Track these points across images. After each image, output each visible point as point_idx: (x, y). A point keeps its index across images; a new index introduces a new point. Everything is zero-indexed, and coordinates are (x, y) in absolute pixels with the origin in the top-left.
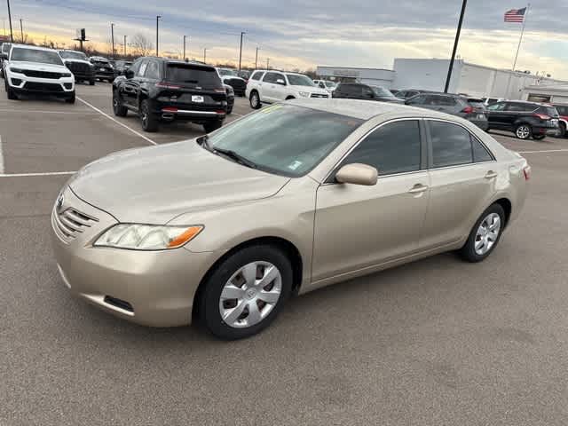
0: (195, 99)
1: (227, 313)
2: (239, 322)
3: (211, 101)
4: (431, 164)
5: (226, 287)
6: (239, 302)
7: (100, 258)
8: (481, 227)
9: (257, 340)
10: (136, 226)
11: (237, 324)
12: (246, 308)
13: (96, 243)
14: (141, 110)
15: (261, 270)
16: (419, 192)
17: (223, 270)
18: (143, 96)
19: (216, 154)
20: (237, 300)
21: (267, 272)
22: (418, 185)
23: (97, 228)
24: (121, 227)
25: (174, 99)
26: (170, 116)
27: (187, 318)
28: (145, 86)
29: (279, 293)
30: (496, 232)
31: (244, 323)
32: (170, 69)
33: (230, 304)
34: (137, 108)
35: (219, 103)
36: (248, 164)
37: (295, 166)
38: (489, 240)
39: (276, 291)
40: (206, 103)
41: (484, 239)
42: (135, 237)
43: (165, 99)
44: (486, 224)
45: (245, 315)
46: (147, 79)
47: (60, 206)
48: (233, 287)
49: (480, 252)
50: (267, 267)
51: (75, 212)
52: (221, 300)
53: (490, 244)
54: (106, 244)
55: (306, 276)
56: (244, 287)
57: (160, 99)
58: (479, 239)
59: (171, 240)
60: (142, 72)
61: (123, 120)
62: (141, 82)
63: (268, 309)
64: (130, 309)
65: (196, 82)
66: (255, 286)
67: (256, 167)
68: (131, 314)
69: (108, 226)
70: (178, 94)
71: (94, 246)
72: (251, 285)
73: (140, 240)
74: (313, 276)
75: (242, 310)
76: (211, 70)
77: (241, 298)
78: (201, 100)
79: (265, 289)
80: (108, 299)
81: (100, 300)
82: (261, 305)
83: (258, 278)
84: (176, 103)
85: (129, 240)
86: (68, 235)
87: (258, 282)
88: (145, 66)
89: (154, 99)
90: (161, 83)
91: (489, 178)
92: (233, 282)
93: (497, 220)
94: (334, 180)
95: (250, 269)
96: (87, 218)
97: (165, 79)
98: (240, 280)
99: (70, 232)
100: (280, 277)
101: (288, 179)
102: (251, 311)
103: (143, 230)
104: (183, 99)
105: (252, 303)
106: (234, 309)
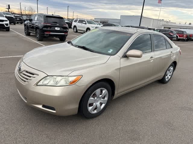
0: (56, 28)
1: (90, 108)
2: (94, 111)
3: (62, 30)
5: (90, 98)
6: (94, 104)
7: (41, 90)
8: (168, 71)
9: (100, 117)
10: (55, 77)
11: (93, 112)
13: (38, 84)
15: (102, 91)
16: (152, 60)
17: (89, 92)
18: (37, 28)
21: (104, 92)
22: (152, 57)
23: (39, 78)
24: (48, 77)
25: (49, 29)
26: (47, 35)
27: (76, 112)
29: (107, 99)
30: (172, 73)
31: (95, 112)
32: (47, 18)
33: (91, 105)
34: (35, 33)
35: (65, 30)
37: (111, 51)
38: (170, 75)
39: (106, 99)
40: (61, 30)
42: (54, 81)
43: (46, 29)
44: (169, 70)
45: (96, 109)
46: (38, 21)
47: (20, 69)
48: (92, 98)
49: (167, 80)
50: (103, 90)
51: (27, 72)
52: (88, 104)
53: (170, 77)
54: (42, 84)
55: (116, 93)
56: (96, 98)
57: (44, 29)
58: (167, 76)
59: (70, 82)
60: (36, 19)
61: (30, 37)
62: (36, 23)
63: (103, 105)
64: (54, 110)
65: (57, 23)
66: (100, 98)
68: (54, 112)
69: (43, 77)
70: (50, 27)
71: (37, 85)
72: (98, 97)
73: (57, 83)
74: (118, 92)
75: (95, 107)
77: (95, 102)
78: (59, 29)
79: (103, 98)
80: (44, 106)
81: (40, 107)
82: (101, 104)
83: (101, 94)
84: (50, 30)
85: (52, 83)
86: (25, 81)
87: (101, 96)
88: (37, 17)
89: (42, 29)
90: (44, 23)
91: (171, 54)
92: (92, 97)
93: (172, 69)
94: (125, 56)
95: (98, 91)
96: (33, 74)
98: (95, 95)
100: (108, 93)
101: (110, 56)
102: (98, 107)
103: (59, 79)
104: (52, 29)
105: (98, 104)
106: (92, 107)
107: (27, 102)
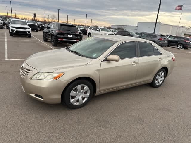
0: (69, 36)
1: (72, 100)
3: (74, 37)
4: (139, 55)
5: (72, 92)
6: (76, 97)
7: (33, 82)
9: (82, 109)
10: (44, 73)
11: (75, 104)
12: (78, 99)
13: (32, 78)
14: (52, 39)
15: (83, 87)
16: (135, 64)
17: (70, 87)
18: (52, 35)
19: (71, 52)
20: (75, 96)
21: (85, 88)
22: (135, 62)
23: (33, 74)
24: (40, 73)
25: (62, 36)
26: (61, 41)
27: (59, 101)
28: (53, 32)
30: (163, 78)
31: (78, 104)
32: (61, 26)
33: (73, 97)
34: (51, 39)
35: (77, 37)
36: (80, 55)
37: (94, 55)
38: (161, 80)
39: (88, 94)
41: (159, 80)
42: (44, 76)
43: (59, 36)
44: (159, 75)
45: (78, 101)
46: (54, 29)
47: (22, 67)
49: (158, 84)
50: (85, 86)
52: (70, 96)
53: (161, 82)
54: (35, 78)
55: (97, 90)
56: (77, 92)
57: (58, 36)
58: (157, 80)
59: (54, 77)
60: (52, 27)
61: (46, 42)
62: (52, 30)
63: (85, 99)
64: (42, 98)
65: (69, 30)
66: (81, 92)
67: (82, 56)
68: (42, 99)
69: (36, 73)
70: (64, 34)
72: (80, 92)
73: (45, 77)
74: (100, 90)
76: (74, 26)
77: (77, 96)
78: (71, 36)
79: (84, 93)
80: (36, 95)
81: (33, 95)
82: (83, 98)
83: (82, 90)
84: (63, 37)
85: (42, 77)
86: (24, 76)
87: (82, 91)
88: (53, 25)
89: (56, 36)
90: (58, 31)
91: (160, 60)
92: (74, 91)
93: (163, 74)
94: (106, 60)
95: (79, 87)
96: (30, 71)
97: (59, 30)
98: (76, 90)
99: (25, 75)
100: (89, 90)
101: (91, 59)
102: (80, 100)
103: (46, 74)
104: (65, 36)
105: (80, 98)
106: (74, 99)
107: (25, 92)
